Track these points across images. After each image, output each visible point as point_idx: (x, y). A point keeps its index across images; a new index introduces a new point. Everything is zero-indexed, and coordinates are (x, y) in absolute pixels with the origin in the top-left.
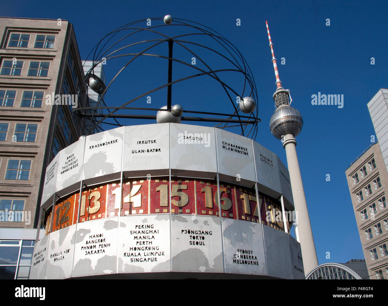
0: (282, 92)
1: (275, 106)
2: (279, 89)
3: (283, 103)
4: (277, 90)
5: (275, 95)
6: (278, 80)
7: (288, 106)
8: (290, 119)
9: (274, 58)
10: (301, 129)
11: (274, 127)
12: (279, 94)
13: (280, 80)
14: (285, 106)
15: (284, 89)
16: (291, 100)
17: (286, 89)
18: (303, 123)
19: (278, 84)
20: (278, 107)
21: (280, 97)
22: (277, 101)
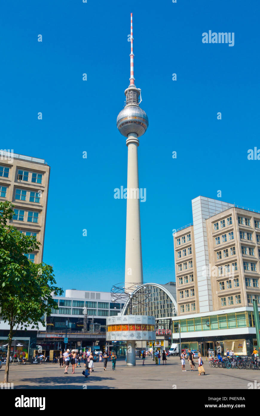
0: (134, 90)
1: (125, 101)
2: (132, 86)
3: (134, 101)
4: (130, 87)
5: (127, 91)
6: (132, 76)
7: (137, 105)
8: (137, 119)
9: (132, 53)
10: (145, 131)
11: (121, 123)
12: (131, 91)
13: (134, 77)
14: (135, 104)
15: (137, 87)
16: (141, 100)
17: (138, 88)
18: (148, 125)
19: (132, 81)
20: (127, 103)
21: (131, 95)
22: (128, 97)
